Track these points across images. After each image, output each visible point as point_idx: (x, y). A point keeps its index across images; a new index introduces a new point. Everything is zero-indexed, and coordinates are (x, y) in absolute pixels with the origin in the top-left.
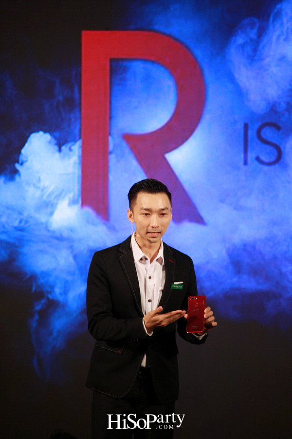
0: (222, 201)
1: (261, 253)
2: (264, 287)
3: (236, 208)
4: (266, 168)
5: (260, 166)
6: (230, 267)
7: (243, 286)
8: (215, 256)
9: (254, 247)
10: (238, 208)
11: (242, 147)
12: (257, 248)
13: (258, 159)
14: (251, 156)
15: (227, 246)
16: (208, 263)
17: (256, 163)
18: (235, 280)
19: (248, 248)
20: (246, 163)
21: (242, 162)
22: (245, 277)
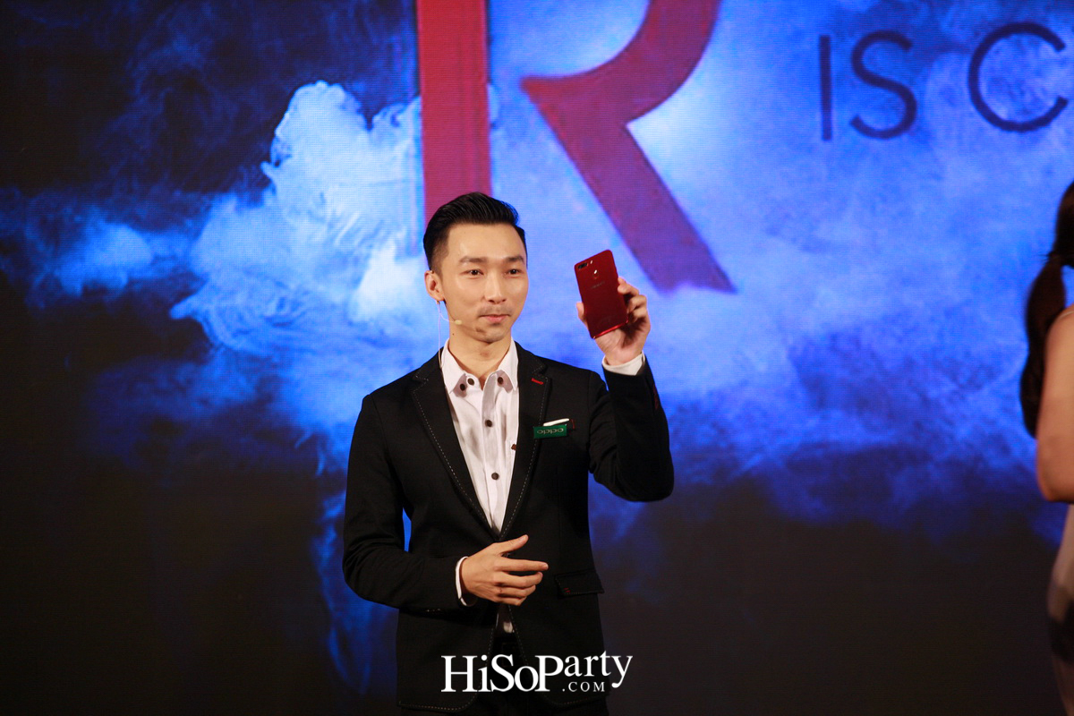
0: (773, 231)
1: (873, 355)
2: (885, 437)
3: (806, 249)
4: (877, 144)
5: (863, 139)
6: (800, 393)
7: (833, 437)
8: (762, 367)
9: (856, 341)
10: (813, 246)
11: (816, 95)
12: (864, 342)
13: (857, 123)
14: (840, 116)
15: (791, 341)
16: (744, 384)
17: (853, 133)
18: (812, 423)
19: (843, 344)
20: (827, 135)
21: (818, 133)
22: (837, 414)
